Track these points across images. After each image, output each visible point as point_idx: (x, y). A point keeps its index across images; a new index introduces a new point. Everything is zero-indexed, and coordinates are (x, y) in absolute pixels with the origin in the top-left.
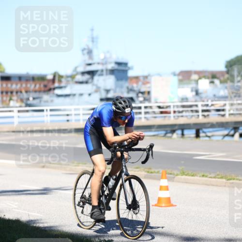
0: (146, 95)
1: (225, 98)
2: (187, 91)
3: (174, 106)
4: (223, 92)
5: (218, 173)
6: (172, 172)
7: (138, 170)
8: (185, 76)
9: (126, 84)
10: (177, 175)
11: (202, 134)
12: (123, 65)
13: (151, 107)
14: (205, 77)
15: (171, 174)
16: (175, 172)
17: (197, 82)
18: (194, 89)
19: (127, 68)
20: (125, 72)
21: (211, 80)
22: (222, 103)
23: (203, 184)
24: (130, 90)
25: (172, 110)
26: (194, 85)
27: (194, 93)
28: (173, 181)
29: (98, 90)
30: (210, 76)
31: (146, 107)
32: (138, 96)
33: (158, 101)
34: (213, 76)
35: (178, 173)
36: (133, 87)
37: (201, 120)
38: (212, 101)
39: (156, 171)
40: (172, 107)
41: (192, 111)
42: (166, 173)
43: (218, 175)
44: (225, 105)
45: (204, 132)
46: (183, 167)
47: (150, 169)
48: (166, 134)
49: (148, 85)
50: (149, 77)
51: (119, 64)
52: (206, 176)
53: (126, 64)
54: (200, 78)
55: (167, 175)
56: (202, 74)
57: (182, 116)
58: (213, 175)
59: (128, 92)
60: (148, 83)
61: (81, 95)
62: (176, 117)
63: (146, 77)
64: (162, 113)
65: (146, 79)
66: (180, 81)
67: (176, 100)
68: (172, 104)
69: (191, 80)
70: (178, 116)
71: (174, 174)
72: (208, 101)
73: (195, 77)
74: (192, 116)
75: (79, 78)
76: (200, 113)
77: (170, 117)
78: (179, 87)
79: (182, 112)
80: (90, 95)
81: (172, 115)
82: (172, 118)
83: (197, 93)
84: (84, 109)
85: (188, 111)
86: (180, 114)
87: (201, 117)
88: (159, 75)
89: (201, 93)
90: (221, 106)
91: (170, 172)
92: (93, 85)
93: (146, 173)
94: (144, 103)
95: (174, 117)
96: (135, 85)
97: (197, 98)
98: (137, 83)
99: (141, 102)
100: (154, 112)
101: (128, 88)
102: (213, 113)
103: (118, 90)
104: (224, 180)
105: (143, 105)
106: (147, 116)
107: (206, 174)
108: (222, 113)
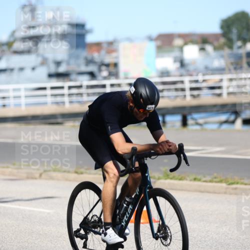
0: (112, 69)
1: (220, 71)
2: (168, 63)
4: (218, 63)
5: (215, 175)
8: (165, 42)
9: (84, 53)
10: (159, 179)
11: (190, 122)
13: (119, 85)
14: (193, 42)
16: (156, 175)
17: (181, 49)
18: (178, 59)
19: (84, 32)
20: (82, 36)
21: (201, 46)
22: (217, 77)
23: (196, 191)
24: (89, 62)
26: (177, 53)
27: (178, 65)
29: (44, 62)
30: (199, 40)
31: (112, 85)
32: (100, 70)
33: (129, 76)
34: (203, 41)
35: (161, 176)
36: (93, 58)
37: (189, 101)
38: (204, 75)
41: (176, 90)
43: (215, 178)
44: (221, 80)
45: (193, 119)
46: (167, 168)
49: (114, 55)
50: (115, 44)
52: (200, 180)
54: (186, 44)
56: (188, 39)
58: (208, 178)
59: (87, 65)
60: (114, 51)
61: (21, 69)
63: (110, 44)
65: (111, 46)
66: (159, 48)
69: (174, 47)
71: (154, 178)
72: (197, 75)
73: (178, 42)
74: (177, 97)
75: (18, 46)
76: (188, 93)
78: (157, 56)
80: (33, 69)
83: (182, 64)
84: (26, 90)
87: (189, 98)
88: (130, 40)
89: (187, 65)
90: (216, 82)
92: (38, 55)
94: (110, 79)
96: (95, 55)
97: (183, 71)
98: (99, 51)
99: (105, 78)
101: (86, 59)
102: (205, 91)
103: (72, 61)
104: (224, 185)
105: (107, 82)
107: (199, 177)
108: (217, 91)
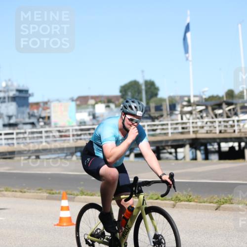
0: (46, 120)
2: (84, 116)
3: (73, 130)
6: (72, 193)
7: (40, 191)
8: (82, 102)
9: (27, 110)
10: (77, 195)
12: (24, 92)
13: (51, 132)
14: (101, 102)
15: (71, 194)
16: (75, 192)
17: (93, 106)
18: (91, 113)
19: (28, 95)
20: (26, 98)
21: (107, 104)
24: (31, 116)
25: (71, 133)
26: (91, 110)
27: (91, 117)
28: (74, 201)
29: (1, 116)
30: (106, 101)
31: (46, 132)
32: (38, 121)
33: (58, 125)
34: (108, 101)
35: (79, 193)
36: (34, 112)
39: (57, 192)
40: (71, 131)
41: (90, 134)
42: (67, 194)
46: (82, 188)
47: (52, 190)
48: (66, 156)
49: (48, 111)
50: (49, 103)
51: (20, 91)
53: (27, 91)
54: (97, 103)
55: (68, 196)
56: (98, 99)
57: (81, 139)
59: (29, 118)
60: (48, 108)
62: (75, 140)
63: (46, 103)
64: (61, 136)
65: (46, 105)
66: (78, 106)
67: (74, 124)
68: (70, 128)
69: (89, 105)
70: (77, 139)
71: (74, 194)
73: (92, 102)
77: (69, 140)
78: (77, 112)
79: (80, 135)
81: (71, 138)
82: (71, 141)
83: (94, 117)
85: (86, 134)
86: (79, 138)
88: (58, 100)
89: (98, 117)
91: (70, 193)
93: (48, 195)
94: (45, 128)
95: (73, 140)
96: (36, 111)
97: (95, 122)
98: (38, 108)
99: (42, 127)
100: (54, 136)
101: (29, 114)
103: (19, 116)
105: (43, 130)
106: (48, 140)
